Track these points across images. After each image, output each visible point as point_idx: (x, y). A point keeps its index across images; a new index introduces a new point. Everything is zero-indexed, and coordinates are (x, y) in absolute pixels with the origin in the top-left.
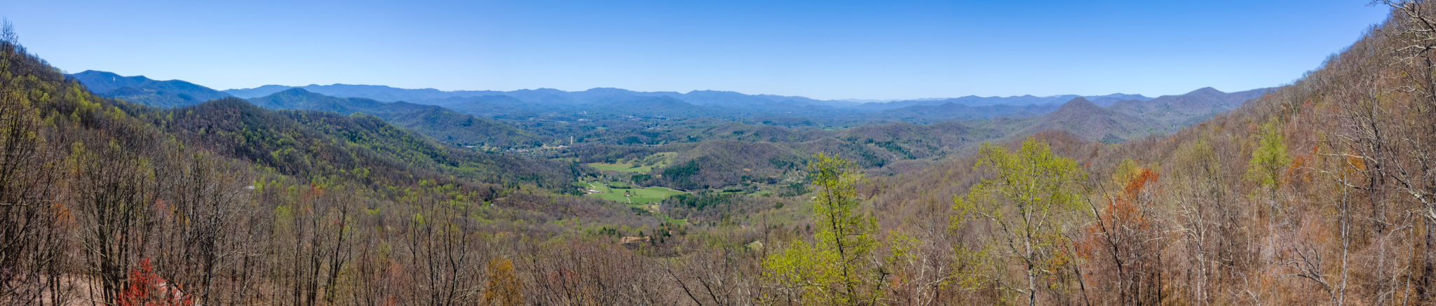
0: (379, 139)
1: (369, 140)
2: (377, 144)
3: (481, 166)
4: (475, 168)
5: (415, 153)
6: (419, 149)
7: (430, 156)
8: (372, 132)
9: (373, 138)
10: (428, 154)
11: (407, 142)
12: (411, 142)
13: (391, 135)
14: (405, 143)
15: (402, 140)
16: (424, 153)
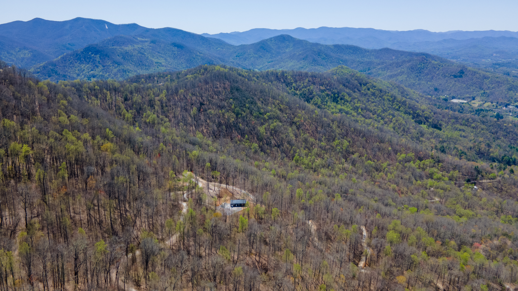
0: (361, 99)
1: (351, 101)
2: (358, 105)
3: (468, 129)
4: (461, 132)
5: (396, 113)
6: (401, 109)
7: (411, 116)
8: (354, 92)
9: (355, 98)
10: (410, 114)
11: (390, 101)
12: (393, 101)
13: (373, 94)
14: (386, 103)
15: (384, 100)
16: (406, 113)
